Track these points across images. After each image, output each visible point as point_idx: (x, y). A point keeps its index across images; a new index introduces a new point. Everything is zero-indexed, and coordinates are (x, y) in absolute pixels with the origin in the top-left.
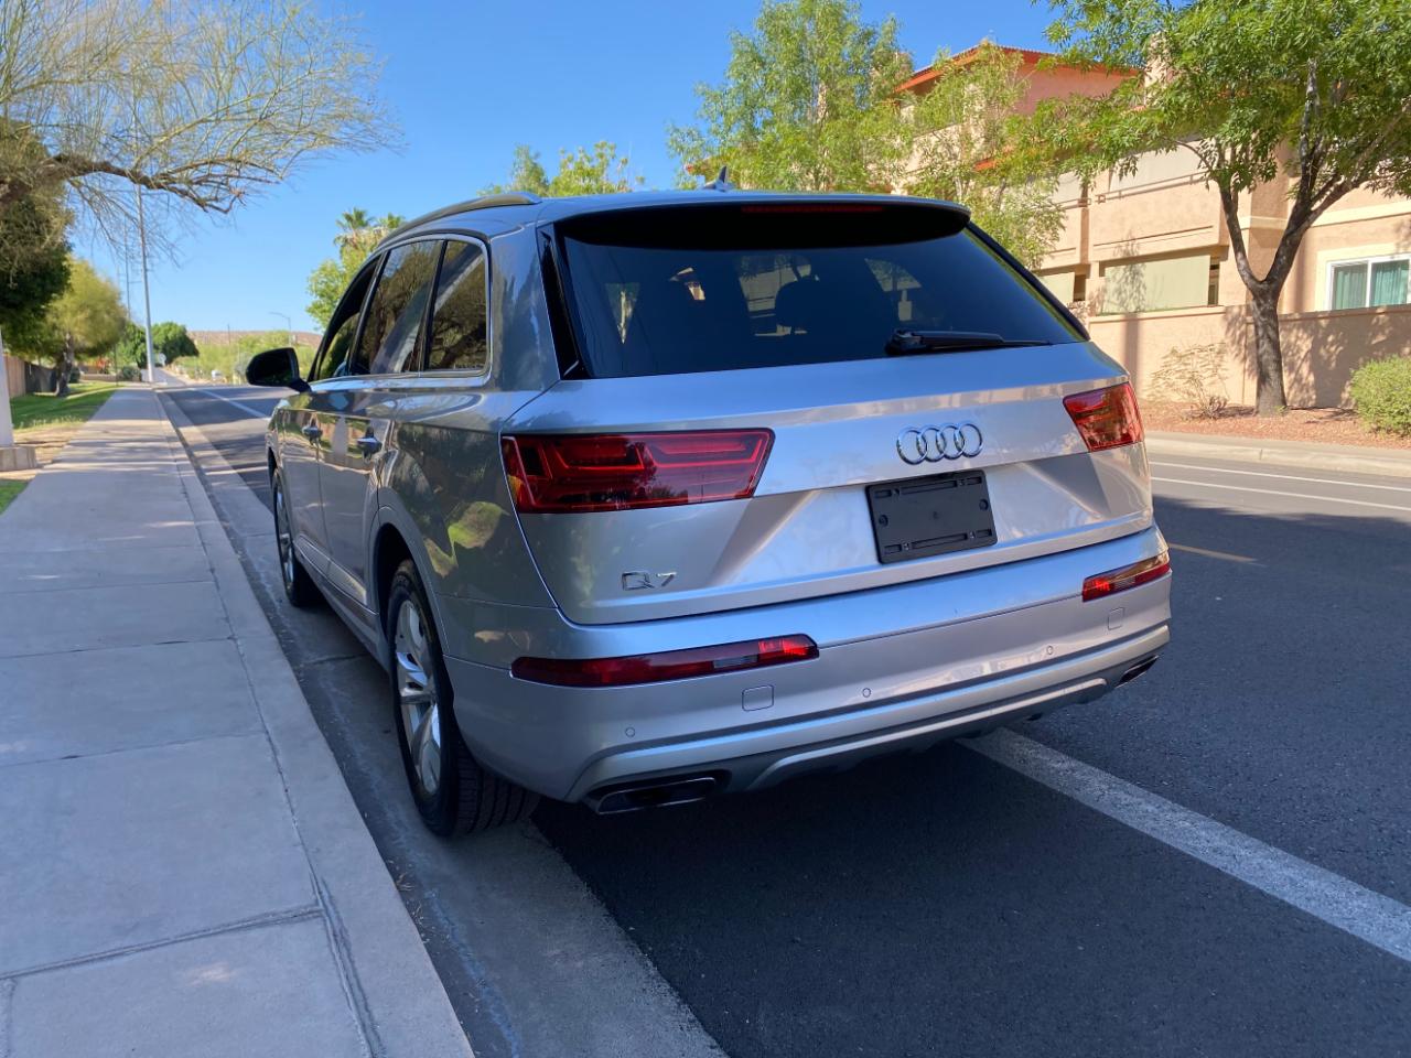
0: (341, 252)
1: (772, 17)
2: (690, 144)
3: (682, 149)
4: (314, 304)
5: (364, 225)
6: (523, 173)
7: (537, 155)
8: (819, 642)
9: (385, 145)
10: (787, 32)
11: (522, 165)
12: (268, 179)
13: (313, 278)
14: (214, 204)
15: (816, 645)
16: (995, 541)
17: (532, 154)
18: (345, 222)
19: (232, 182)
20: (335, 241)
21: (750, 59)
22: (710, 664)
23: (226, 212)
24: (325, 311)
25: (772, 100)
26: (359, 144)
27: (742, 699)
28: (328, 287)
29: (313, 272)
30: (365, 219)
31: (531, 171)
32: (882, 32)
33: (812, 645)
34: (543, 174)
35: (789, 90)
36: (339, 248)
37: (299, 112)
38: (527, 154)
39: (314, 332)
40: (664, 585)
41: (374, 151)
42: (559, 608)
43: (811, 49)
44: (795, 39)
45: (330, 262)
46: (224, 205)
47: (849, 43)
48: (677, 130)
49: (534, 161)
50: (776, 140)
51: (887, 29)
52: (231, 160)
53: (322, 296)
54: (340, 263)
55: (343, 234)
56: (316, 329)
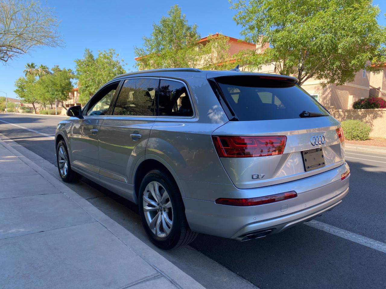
0: (26, 75)
1: (164, 21)
2: (140, 52)
3: (139, 54)
4: (16, 90)
5: (34, 67)
6: (87, 56)
7: (92, 52)
8: (298, 193)
9: (59, 46)
10: (168, 25)
11: (87, 54)
12: (21, 52)
13: (17, 82)
14: (2, 58)
15: (297, 194)
16: (325, 166)
17: (90, 51)
18: (27, 66)
19: (8, 53)
20: (24, 72)
21: (158, 31)
22: (274, 199)
23: (6, 61)
24: (20, 92)
25: (164, 43)
26: (50, 45)
27: (281, 209)
28: (21, 85)
29: (16, 80)
30: (34, 66)
31: (90, 56)
32: (193, 28)
33: (296, 194)
34: (93, 57)
35: (169, 41)
36: (25, 74)
37: (32, 34)
38: (88, 51)
39: (16, 98)
40: (262, 178)
41: (55, 47)
42: (234, 184)
43: (174, 30)
44: (170, 27)
45: (22, 78)
46: (6, 59)
47: (184, 30)
48: (137, 49)
49: (91, 53)
50: (166, 54)
51: (194, 27)
52: (9, 46)
53: (19, 87)
54: (26, 78)
55: (26, 69)
56: (17, 97)
